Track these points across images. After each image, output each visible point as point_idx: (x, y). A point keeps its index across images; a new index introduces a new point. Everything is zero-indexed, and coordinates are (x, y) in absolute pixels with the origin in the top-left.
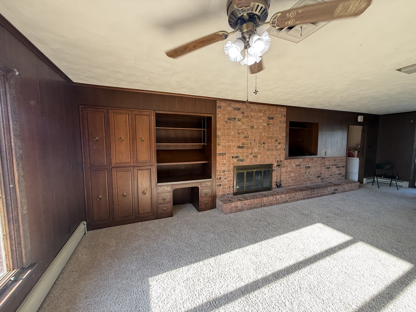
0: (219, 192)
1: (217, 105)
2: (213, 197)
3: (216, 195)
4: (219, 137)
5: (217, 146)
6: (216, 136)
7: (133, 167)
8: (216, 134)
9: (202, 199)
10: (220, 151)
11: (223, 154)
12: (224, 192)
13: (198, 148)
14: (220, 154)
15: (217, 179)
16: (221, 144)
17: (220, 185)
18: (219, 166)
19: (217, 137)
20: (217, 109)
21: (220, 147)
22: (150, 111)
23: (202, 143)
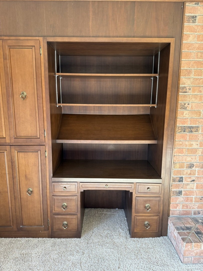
0: (175, 206)
1: (187, 14)
2: (161, 214)
3: (169, 210)
4: (184, 90)
5: (179, 110)
6: (178, 88)
7: (11, 145)
8: (178, 84)
9: (137, 215)
10: (184, 123)
11: (191, 130)
12: (187, 207)
13: (141, 113)
14: (184, 129)
15: (174, 181)
16: (190, 106)
17: (180, 193)
18: (180, 155)
19: (180, 90)
20: (186, 24)
21: (186, 112)
22: (37, 38)
23: (150, 103)
